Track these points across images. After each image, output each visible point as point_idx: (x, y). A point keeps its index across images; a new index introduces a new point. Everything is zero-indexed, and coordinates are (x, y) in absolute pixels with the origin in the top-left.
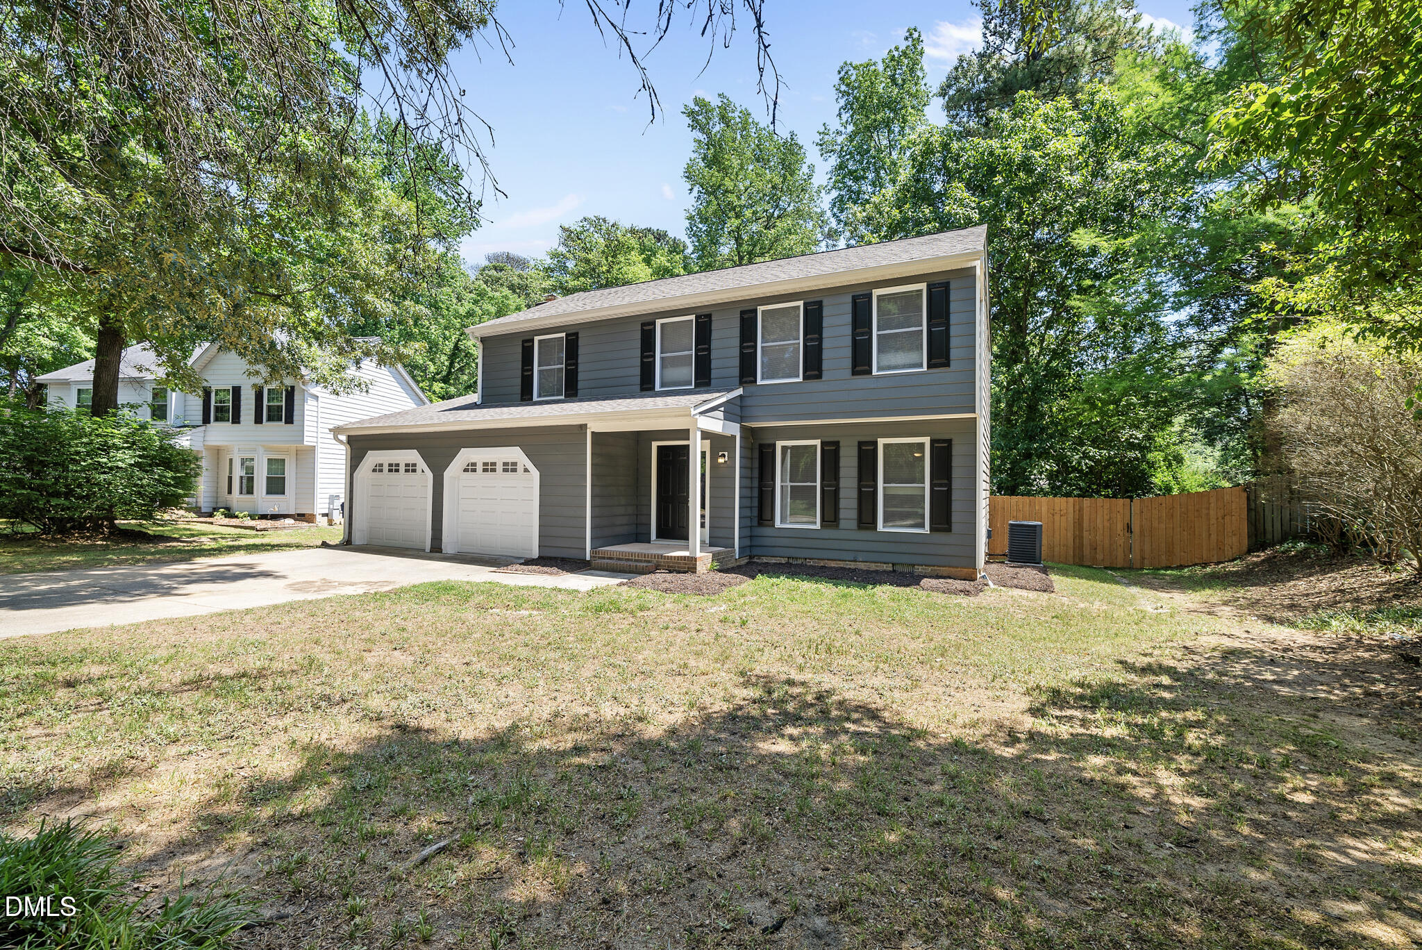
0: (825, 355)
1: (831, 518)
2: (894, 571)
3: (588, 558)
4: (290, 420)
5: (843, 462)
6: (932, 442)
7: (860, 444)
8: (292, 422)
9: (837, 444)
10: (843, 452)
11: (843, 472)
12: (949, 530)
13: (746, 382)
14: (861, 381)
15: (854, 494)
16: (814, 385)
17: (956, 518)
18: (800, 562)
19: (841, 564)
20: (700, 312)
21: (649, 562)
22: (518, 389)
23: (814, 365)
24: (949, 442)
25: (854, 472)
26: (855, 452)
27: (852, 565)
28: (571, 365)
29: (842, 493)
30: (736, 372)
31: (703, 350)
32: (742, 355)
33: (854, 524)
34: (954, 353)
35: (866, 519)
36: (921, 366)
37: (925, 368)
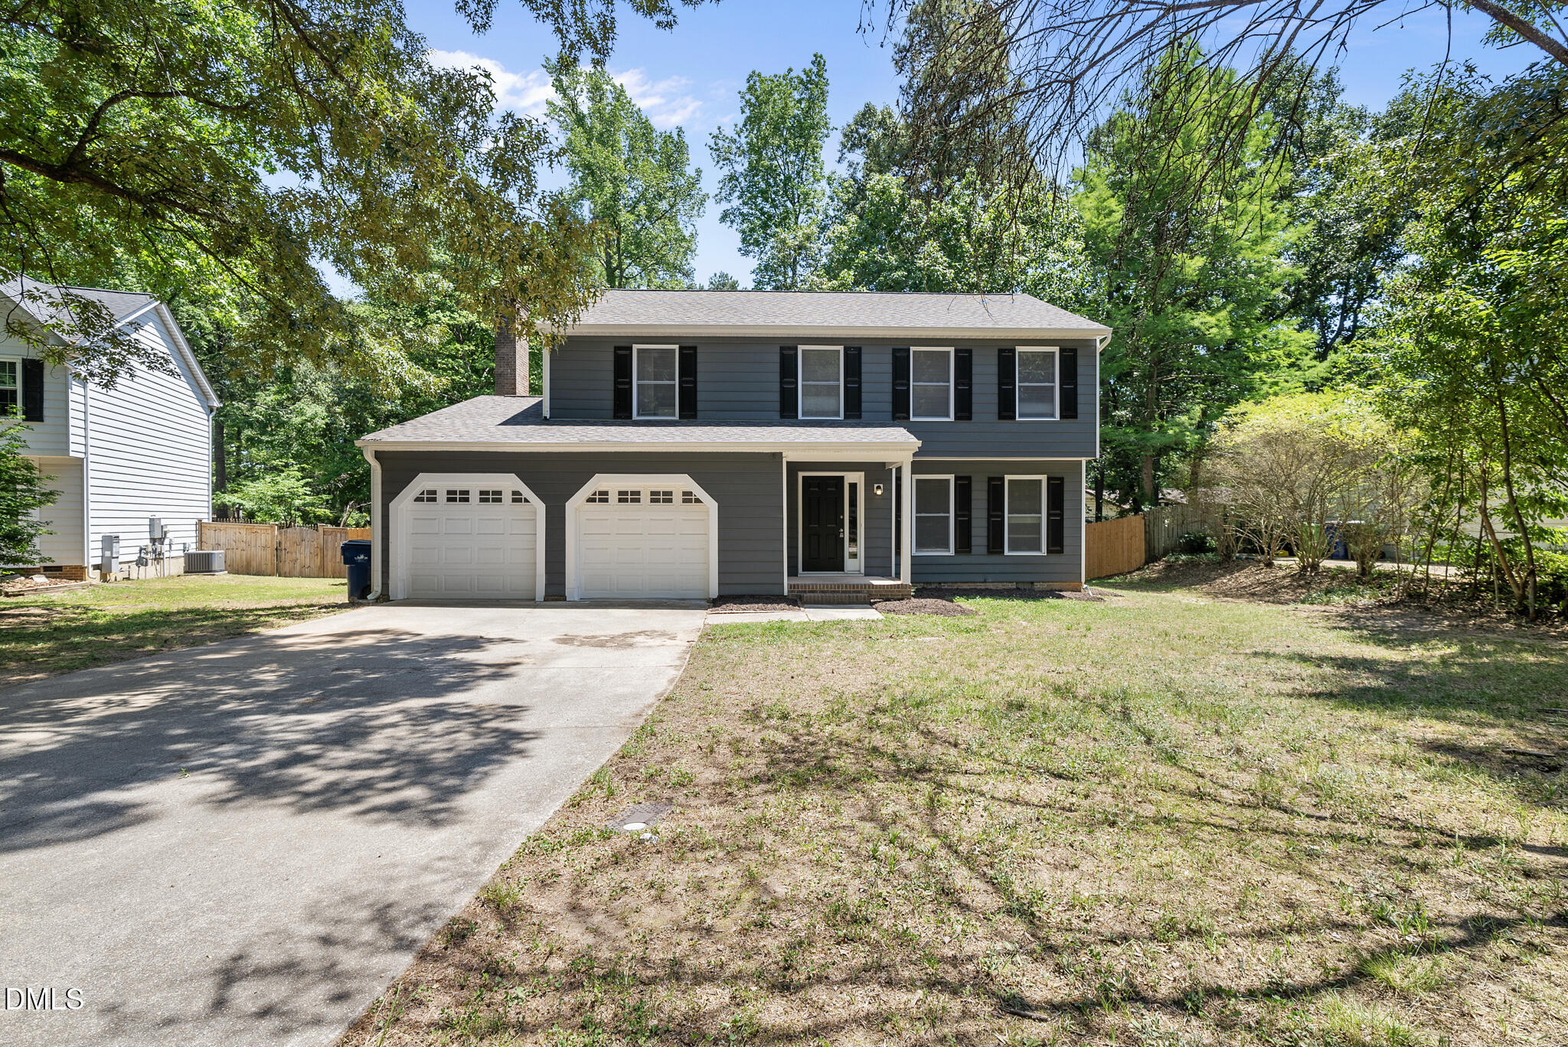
0: (975, 399)
1: (964, 543)
2: (1018, 588)
3: (786, 593)
4: (34, 412)
5: (975, 495)
6: (1049, 479)
7: (990, 479)
8: (40, 418)
9: (969, 478)
10: (974, 486)
11: (974, 504)
12: (1061, 552)
13: (899, 418)
14: (1006, 424)
15: (985, 523)
16: (964, 425)
17: (1066, 542)
18: (933, 586)
19: (972, 586)
20: (850, 344)
21: (859, 592)
22: (609, 404)
23: (964, 409)
24: (1062, 479)
25: (984, 505)
26: (985, 487)
27: (982, 586)
28: (687, 382)
29: (974, 523)
30: (889, 407)
31: (854, 382)
32: (895, 393)
33: (984, 550)
34: (1081, 408)
35: (995, 544)
36: (1053, 416)
37: (1058, 418)
